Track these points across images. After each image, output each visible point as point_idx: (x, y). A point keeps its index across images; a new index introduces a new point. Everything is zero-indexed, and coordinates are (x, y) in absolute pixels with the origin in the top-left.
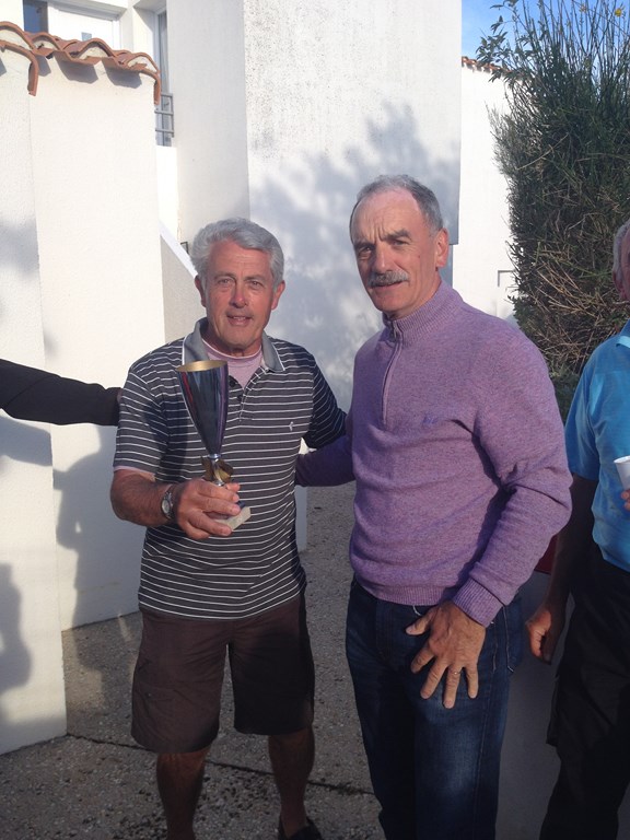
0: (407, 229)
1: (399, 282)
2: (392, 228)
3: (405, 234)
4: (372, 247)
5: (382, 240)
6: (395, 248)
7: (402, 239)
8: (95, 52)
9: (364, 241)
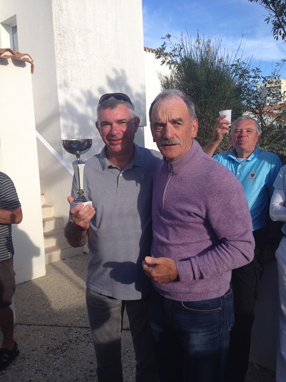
0: (182, 117)
1: (175, 145)
2: (175, 116)
3: (180, 120)
4: (164, 125)
5: (169, 122)
6: (175, 127)
7: (180, 122)
8: (8, 53)
9: (160, 122)
